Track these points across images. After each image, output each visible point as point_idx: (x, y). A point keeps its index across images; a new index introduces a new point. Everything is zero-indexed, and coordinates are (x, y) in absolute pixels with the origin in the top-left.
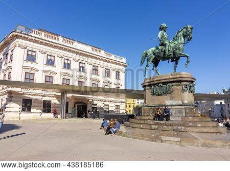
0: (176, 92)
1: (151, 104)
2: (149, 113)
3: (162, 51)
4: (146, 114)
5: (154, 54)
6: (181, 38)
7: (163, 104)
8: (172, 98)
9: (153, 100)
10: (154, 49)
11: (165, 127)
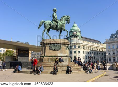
0: (64, 49)
1: (49, 55)
2: (48, 60)
3: (55, 25)
4: (46, 61)
5: (50, 25)
6: (64, 21)
7: (57, 55)
8: (61, 52)
9: (51, 53)
10: (50, 22)
11: (64, 67)
